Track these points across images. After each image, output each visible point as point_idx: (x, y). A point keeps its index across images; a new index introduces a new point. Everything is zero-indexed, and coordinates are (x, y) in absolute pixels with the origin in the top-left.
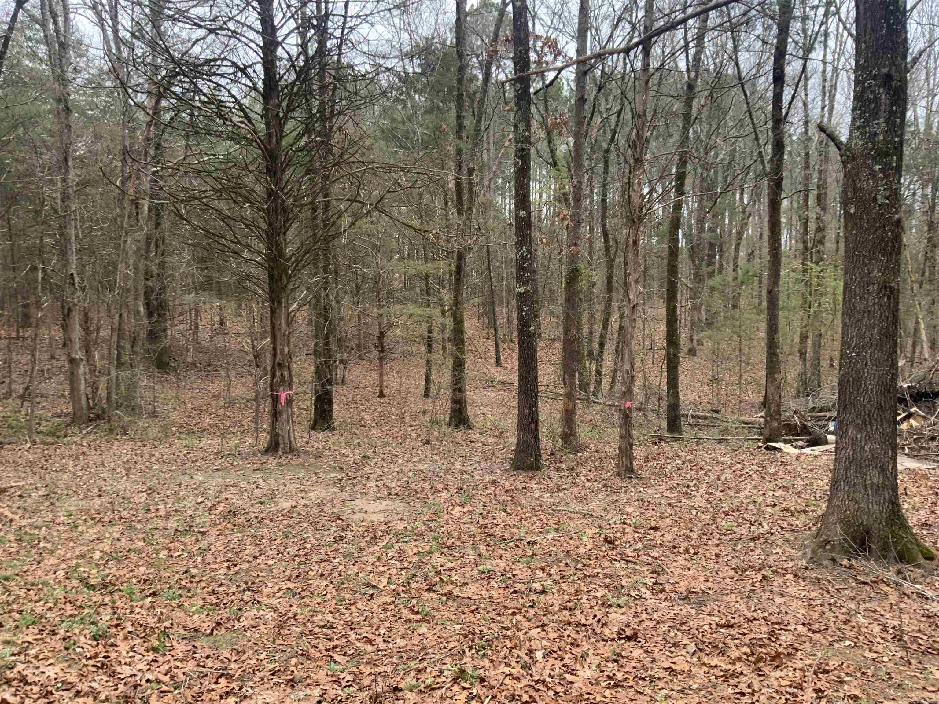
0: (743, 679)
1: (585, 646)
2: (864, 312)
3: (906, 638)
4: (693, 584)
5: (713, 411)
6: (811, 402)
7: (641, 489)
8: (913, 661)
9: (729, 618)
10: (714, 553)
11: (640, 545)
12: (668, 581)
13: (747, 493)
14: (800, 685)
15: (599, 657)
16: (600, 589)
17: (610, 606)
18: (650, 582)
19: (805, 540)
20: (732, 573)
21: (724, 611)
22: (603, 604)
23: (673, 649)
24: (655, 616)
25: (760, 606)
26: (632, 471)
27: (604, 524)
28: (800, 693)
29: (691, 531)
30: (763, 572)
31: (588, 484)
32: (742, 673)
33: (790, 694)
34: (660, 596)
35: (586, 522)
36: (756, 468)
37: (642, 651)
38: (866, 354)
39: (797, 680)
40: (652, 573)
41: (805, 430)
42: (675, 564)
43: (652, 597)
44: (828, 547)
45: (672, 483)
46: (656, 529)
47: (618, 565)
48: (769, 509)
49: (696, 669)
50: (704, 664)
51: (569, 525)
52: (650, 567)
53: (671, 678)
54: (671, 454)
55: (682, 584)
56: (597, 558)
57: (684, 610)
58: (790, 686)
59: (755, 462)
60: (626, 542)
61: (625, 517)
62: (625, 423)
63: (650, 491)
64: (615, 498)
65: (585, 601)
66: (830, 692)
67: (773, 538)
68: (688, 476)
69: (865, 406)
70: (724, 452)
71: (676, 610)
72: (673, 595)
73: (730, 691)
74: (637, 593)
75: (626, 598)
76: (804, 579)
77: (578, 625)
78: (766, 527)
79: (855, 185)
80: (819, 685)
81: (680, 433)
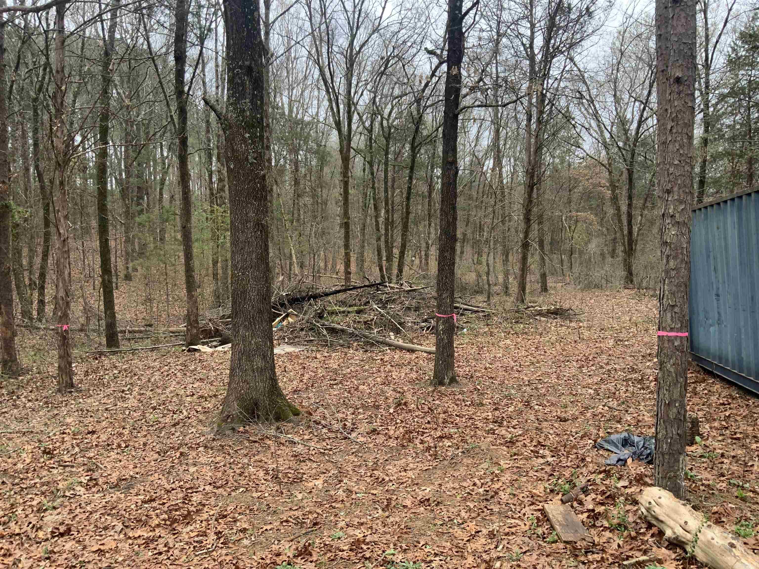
0: (161, 541)
1: (18, 553)
2: (245, 242)
3: (280, 475)
4: (123, 473)
5: (146, 325)
6: (221, 312)
7: (81, 400)
8: (284, 491)
9: (152, 494)
10: (142, 443)
11: (77, 449)
12: (101, 476)
13: (171, 389)
14: (205, 532)
15: (32, 560)
16: (36, 498)
17: (46, 510)
18: (84, 480)
19: (214, 418)
20: (156, 456)
21: (149, 489)
22: (38, 511)
23: (103, 533)
24: (89, 508)
25: (178, 478)
26: (72, 386)
27: (44, 438)
28: (205, 538)
29: (124, 428)
30: (181, 450)
31: (29, 404)
32: (160, 536)
33: (197, 542)
34: (94, 489)
35: (26, 439)
36: (180, 367)
37: (74, 542)
38: (249, 273)
39: (203, 529)
40: (88, 471)
41: (217, 333)
42: (108, 459)
43: (86, 492)
44: (229, 420)
45: (109, 391)
46: (93, 432)
47: (55, 471)
48: (189, 399)
49: (122, 544)
50: (130, 538)
51: (8, 445)
52: (86, 467)
53: (100, 558)
54: (109, 365)
55: (114, 475)
56: (35, 470)
57: (115, 497)
58: (197, 536)
59: (179, 363)
60: (64, 450)
61: (65, 427)
62: (63, 344)
63: (89, 401)
64: (56, 412)
65: (20, 512)
66: (226, 532)
67: (190, 421)
68: (124, 382)
69: (250, 312)
70: (154, 358)
71: (108, 498)
72: (105, 487)
73: (150, 554)
74: (72, 492)
75: (62, 499)
76: (212, 449)
77: (12, 535)
78: (185, 413)
79: (233, 147)
80: (219, 529)
81: (118, 347)
